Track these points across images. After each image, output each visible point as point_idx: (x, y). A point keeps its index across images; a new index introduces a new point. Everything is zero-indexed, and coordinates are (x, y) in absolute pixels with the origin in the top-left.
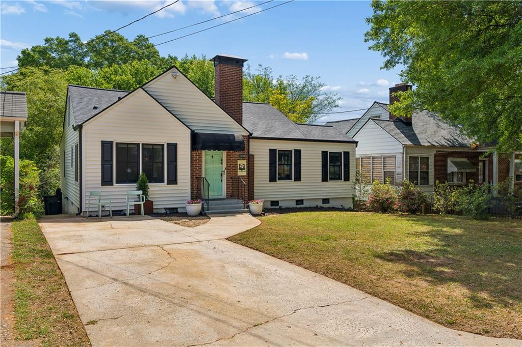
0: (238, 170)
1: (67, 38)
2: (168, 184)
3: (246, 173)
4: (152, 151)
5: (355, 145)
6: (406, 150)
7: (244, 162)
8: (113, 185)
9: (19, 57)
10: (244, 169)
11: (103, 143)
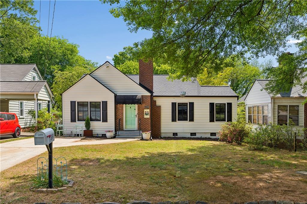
0: (145, 115)
1: (132, 46)
2: (102, 122)
3: (149, 116)
4: (95, 105)
5: (237, 98)
6: (274, 101)
7: (148, 110)
8: (76, 122)
9: (113, 58)
10: (148, 114)
11: (71, 102)
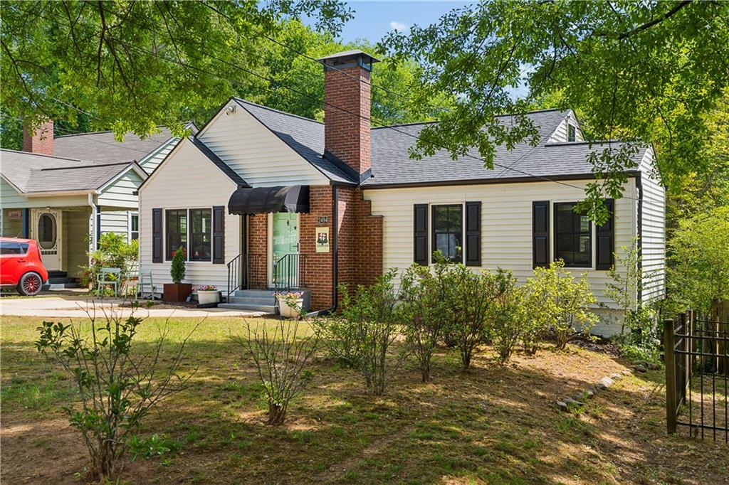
0: (317, 244)
2: (214, 263)
3: (328, 248)
7: (326, 230)
8: (162, 262)
10: (326, 241)
11: (154, 211)
